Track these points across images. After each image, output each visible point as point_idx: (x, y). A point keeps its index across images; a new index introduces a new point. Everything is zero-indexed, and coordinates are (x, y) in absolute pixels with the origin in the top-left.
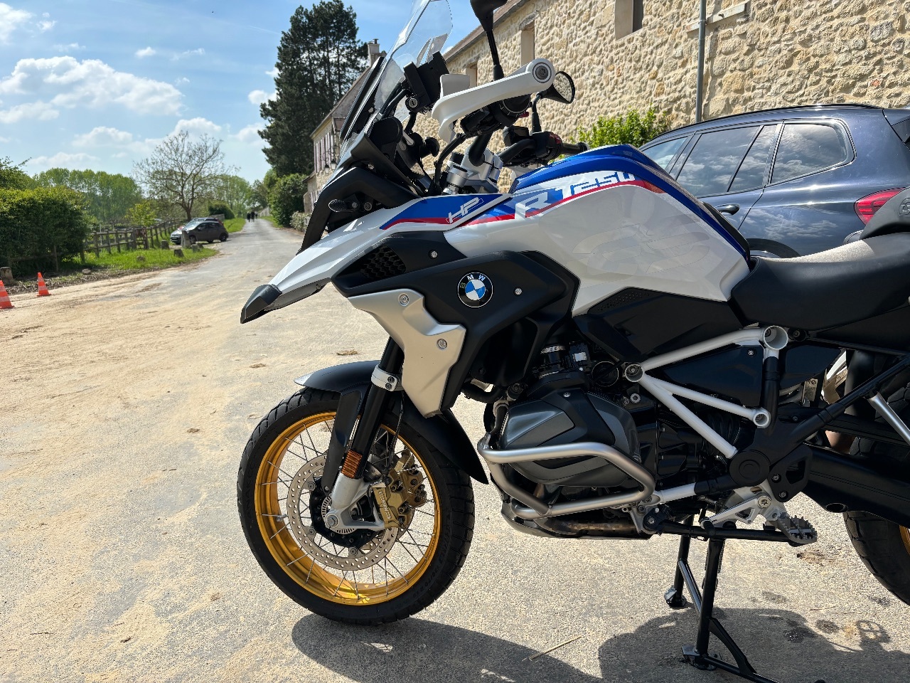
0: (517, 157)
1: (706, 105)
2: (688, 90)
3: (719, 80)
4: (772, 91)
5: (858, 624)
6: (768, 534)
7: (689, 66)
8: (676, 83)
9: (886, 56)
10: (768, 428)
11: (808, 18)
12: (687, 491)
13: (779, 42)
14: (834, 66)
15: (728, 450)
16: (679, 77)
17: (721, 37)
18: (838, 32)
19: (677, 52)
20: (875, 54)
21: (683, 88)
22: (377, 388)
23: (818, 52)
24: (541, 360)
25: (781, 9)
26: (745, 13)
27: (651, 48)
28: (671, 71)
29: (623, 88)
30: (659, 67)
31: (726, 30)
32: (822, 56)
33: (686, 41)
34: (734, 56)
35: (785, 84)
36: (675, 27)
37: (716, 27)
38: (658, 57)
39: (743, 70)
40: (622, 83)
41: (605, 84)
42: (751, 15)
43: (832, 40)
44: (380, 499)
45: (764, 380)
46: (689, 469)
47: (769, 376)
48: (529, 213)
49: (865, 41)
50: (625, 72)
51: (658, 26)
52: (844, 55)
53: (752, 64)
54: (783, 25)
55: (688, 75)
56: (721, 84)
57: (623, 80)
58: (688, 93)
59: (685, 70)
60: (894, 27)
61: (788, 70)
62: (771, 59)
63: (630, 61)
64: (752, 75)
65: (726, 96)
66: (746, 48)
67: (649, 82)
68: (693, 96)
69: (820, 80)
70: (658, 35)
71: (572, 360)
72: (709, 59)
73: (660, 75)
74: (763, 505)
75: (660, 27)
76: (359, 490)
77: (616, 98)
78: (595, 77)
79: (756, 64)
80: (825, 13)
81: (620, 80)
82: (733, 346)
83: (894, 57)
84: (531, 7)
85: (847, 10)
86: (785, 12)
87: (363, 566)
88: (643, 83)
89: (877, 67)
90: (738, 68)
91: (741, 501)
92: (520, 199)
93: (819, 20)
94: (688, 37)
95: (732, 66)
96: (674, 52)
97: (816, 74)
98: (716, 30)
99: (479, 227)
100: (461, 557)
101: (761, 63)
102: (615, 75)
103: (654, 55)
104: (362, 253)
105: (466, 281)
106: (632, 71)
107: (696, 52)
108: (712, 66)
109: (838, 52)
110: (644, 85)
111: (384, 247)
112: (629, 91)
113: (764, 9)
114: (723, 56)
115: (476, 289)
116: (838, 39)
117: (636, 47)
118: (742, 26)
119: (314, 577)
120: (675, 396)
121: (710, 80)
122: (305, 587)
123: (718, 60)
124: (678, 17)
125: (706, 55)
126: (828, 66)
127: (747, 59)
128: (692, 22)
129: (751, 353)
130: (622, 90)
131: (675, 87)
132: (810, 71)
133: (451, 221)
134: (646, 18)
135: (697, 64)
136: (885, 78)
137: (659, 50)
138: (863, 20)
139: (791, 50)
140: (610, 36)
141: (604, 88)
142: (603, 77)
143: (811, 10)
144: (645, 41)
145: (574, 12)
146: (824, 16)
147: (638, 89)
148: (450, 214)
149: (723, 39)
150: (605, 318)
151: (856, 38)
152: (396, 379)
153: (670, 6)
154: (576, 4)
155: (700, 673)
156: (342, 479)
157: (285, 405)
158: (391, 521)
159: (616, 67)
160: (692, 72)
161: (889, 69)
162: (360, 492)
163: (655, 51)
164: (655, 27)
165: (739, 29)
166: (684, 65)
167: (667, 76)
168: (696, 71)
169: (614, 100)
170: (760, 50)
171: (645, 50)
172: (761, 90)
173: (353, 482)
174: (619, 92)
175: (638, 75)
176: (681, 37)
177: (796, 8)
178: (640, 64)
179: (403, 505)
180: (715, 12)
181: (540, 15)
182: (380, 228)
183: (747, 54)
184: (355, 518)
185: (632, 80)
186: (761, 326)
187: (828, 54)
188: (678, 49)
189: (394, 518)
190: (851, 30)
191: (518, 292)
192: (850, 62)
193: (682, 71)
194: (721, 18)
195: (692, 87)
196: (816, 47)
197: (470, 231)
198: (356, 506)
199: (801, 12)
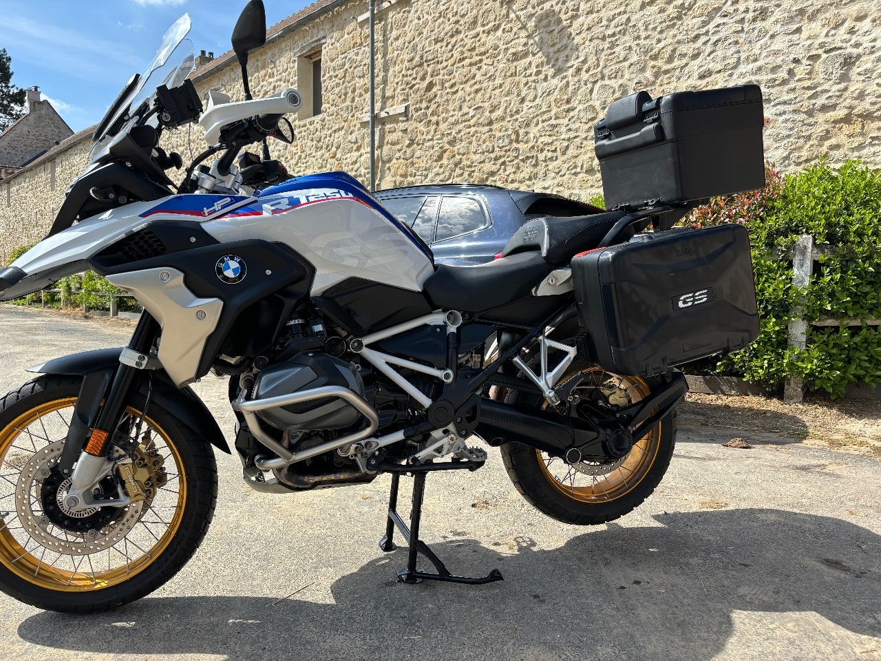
0: (251, 179)
1: (378, 185)
2: (363, 171)
3: (387, 165)
4: (428, 178)
5: (515, 539)
6: (456, 464)
7: (362, 151)
8: (352, 164)
9: (508, 159)
10: (452, 382)
11: (453, 124)
12: (399, 436)
13: (432, 140)
14: (472, 163)
15: (426, 402)
16: (354, 159)
17: (388, 130)
18: (475, 137)
19: (352, 138)
20: (500, 157)
21: (358, 168)
22: (126, 367)
23: (462, 151)
24: (287, 330)
25: (432, 114)
26: (406, 114)
27: (330, 131)
28: (348, 153)
29: (306, 163)
30: (338, 148)
31: (391, 126)
32: (464, 154)
33: (359, 129)
34: (398, 147)
35: (438, 174)
36: (350, 118)
37: (383, 122)
38: (336, 140)
39: (406, 159)
40: (305, 159)
41: (289, 157)
42: (410, 116)
43: (470, 143)
44: (126, 474)
45: (448, 348)
46: (399, 420)
47: (451, 346)
48: (274, 212)
49: (493, 146)
50: (307, 149)
51: (335, 114)
52: (479, 155)
53: (413, 155)
54: (434, 127)
55: (362, 158)
56: (389, 169)
57: (306, 156)
58: (363, 174)
59: (359, 153)
60: (512, 138)
61: (439, 163)
62: (427, 153)
63: (312, 140)
64: (413, 164)
65: (394, 179)
66: (407, 142)
67: (329, 160)
68: (367, 176)
69: (463, 173)
70: (335, 121)
71: (312, 330)
72: (379, 147)
73: (338, 155)
74: (451, 442)
75: (337, 115)
76: (103, 468)
77: (300, 171)
78: (280, 151)
79: (415, 155)
80: (465, 121)
81: (303, 155)
82: (426, 325)
83: (513, 161)
84: (217, 80)
85: (480, 121)
86: (436, 117)
87: (103, 548)
88: (324, 160)
89: (503, 167)
90: (402, 157)
91: (436, 441)
92: (266, 202)
93: (460, 126)
94: (361, 127)
95: (398, 155)
96: (350, 137)
97: (461, 168)
98: (383, 124)
99: (231, 220)
100: (206, 523)
101: (419, 155)
102: (299, 151)
103: (332, 138)
104: (123, 236)
105: (223, 261)
106: (313, 150)
107: (368, 140)
108: (381, 154)
109: (475, 153)
110: (325, 162)
111: (145, 231)
112: (312, 166)
113: (420, 112)
114: (389, 146)
115: (231, 268)
116: (474, 143)
117: (317, 129)
118: (404, 124)
119: (42, 572)
120: (387, 363)
121: (380, 165)
122: (33, 582)
123: (386, 148)
124: (352, 110)
125: (376, 143)
126: (469, 163)
127: (409, 151)
128: (364, 115)
129: (438, 330)
130: (305, 165)
131: (352, 167)
132: (456, 165)
133: (206, 214)
134: (324, 106)
135: (369, 149)
136: (508, 176)
137: (337, 135)
138: (491, 130)
139: (441, 148)
140: (293, 116)
141: (288, 161)
142: (287, 151)
143: (455, 117)
144: (325, 125)
145: (259, 91)
146: (464, 124)
147: (320, 165)
148: (205, 209)
149: (389, 132)
150: (336, 299)
151: (487, 143)
152: (146, 358)
153: (345, 99)
154: (261, 85)
155: (410, 587)
156: (86, 458)
157: (16, 394)
158: (138, 495)
159: (300, 144)
160: (365, 156)
161: (510, 170)
162: (105, 470)
163: (333, 134)
164: (332, 115)
165: (402, 126)
166: (358, 149)
167: (344, 157)
168: (369, 155)
169: (298, 172)
170: (418, 145)
171: (325, 132)
172: (420, 177)
173: (97, 460)
174: (303, 166)
175: (319, 153)
176: (355, 126)
177: (444, 115)
178: (321, 143)
179: (149, 479)
180: (382, 109)
181: (225, 89)
182: (139, 216)
183: (409, 146)
184: (96, 498)
185: (314, 157)
186: (444, 311)
187: (468, 153)
188: (353, 135)
189: (140, 491)
190: (484, 137)
191: (269, 272)
192: (483, 162)
193: (357, 154)
194: (387, 115)
195: (366, 169)
196: (460, 147)
197: (225, 223)
198: (98, 486)
199: (447, 118)
